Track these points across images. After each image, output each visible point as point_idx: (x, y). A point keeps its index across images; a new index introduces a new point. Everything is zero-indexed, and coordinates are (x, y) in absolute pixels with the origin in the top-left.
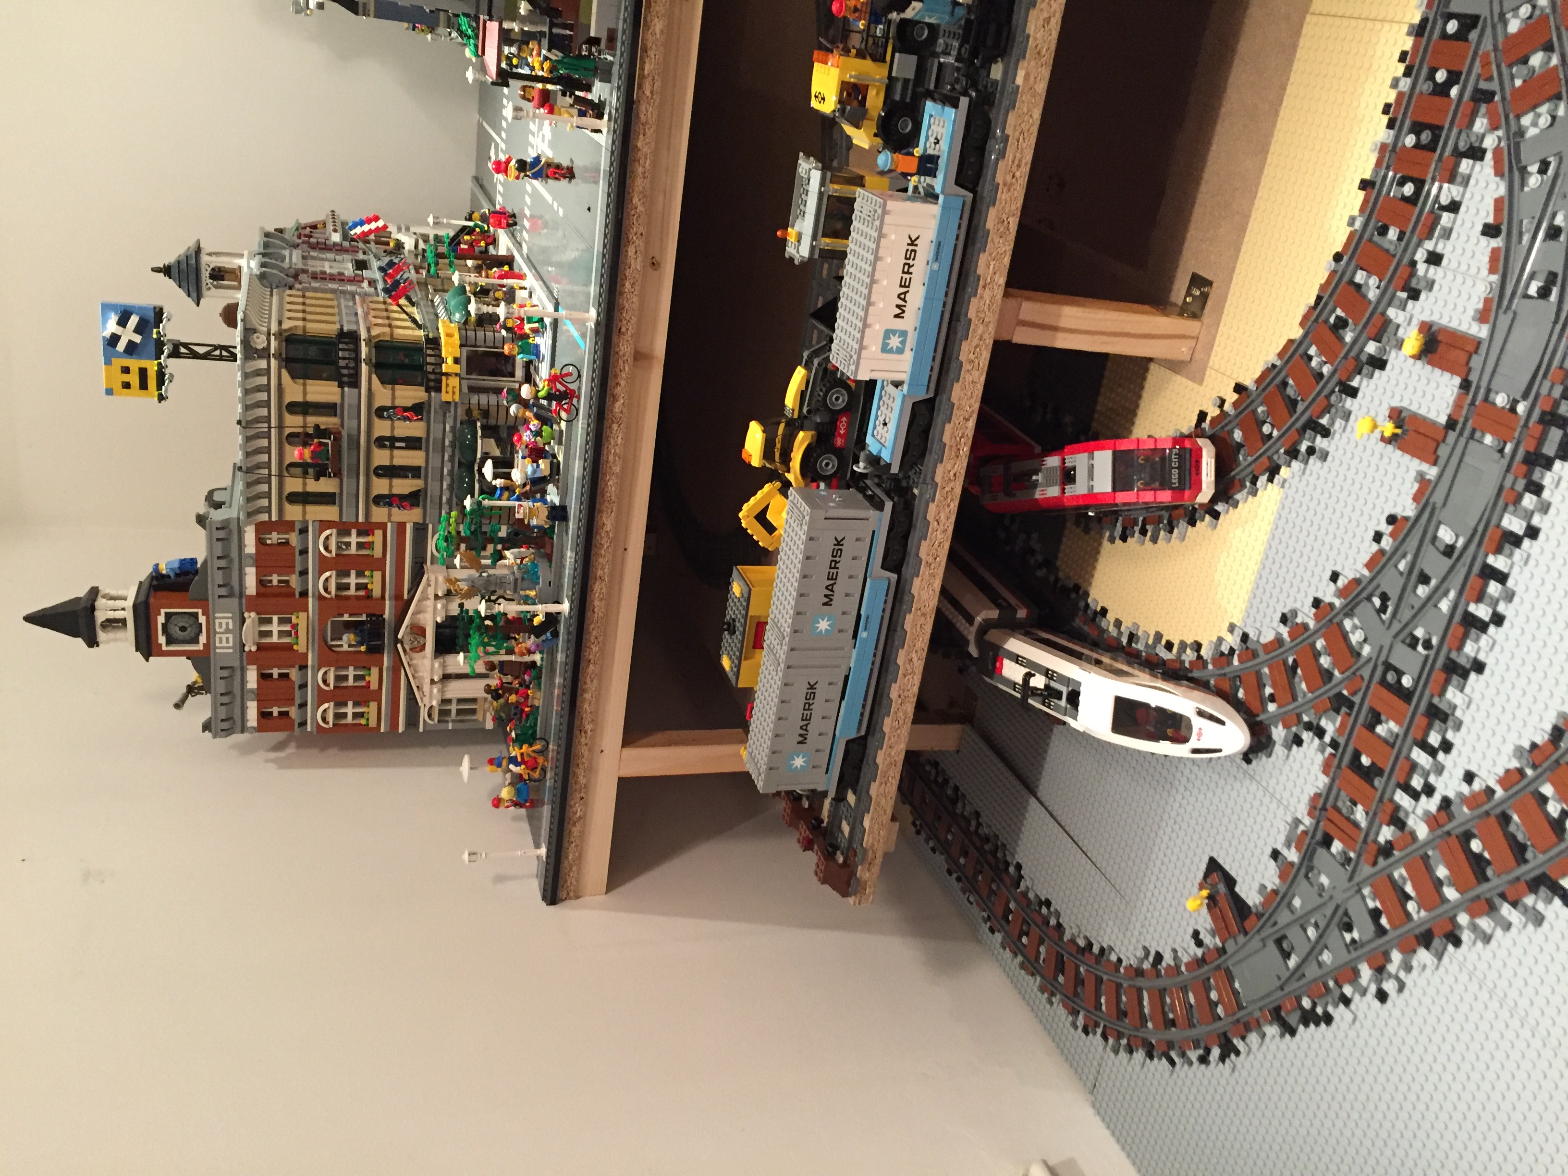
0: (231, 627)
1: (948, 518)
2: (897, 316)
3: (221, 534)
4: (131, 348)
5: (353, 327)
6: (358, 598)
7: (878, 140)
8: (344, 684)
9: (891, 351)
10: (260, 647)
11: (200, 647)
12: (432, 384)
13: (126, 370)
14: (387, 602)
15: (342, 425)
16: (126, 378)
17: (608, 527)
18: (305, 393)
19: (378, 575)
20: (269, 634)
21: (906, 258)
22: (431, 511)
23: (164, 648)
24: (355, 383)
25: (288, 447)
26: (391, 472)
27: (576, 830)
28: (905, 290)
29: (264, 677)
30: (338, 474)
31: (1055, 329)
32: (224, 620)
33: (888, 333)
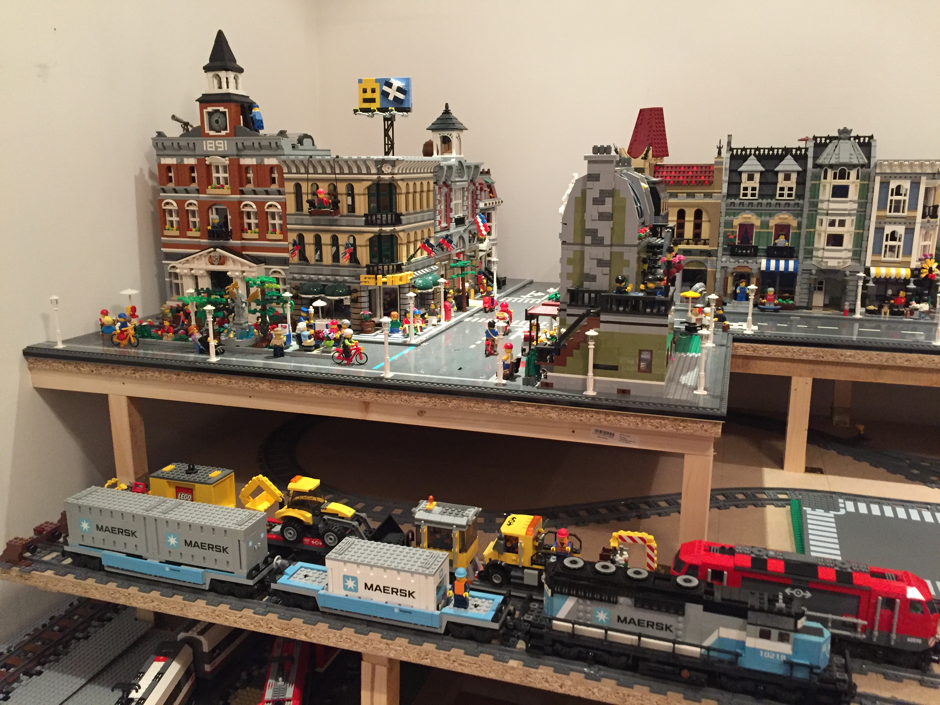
0: (219, 149)
1: (243, 624)
2: (366, 585)
3: (273, 145)
4: (385, 94)
5: (404, 222)
6: (242, 224)
7: (487, 562)
8: (190, 215)
9: (345, 582)
10: (209, 166)
11: (207, 131)
12: (371, 269)
13: (373, 91)
14: (239, 242)
15: (342, 216)
16: (369, 91)
17: (261, 386)
18: (359, 195)
19: (256, 236)
20: (218, 172)
21: (401, 590)
22: (295, 268)
23: (205, 111)
24: (368, 223)
25: (326, 185)
26: (318, 244)
27: (71, 368)
28: (382, 590)
29: (192, 168)
30: (311, 214)
31: (372, 689)
32: (222, 146)
33: (355, 579)
